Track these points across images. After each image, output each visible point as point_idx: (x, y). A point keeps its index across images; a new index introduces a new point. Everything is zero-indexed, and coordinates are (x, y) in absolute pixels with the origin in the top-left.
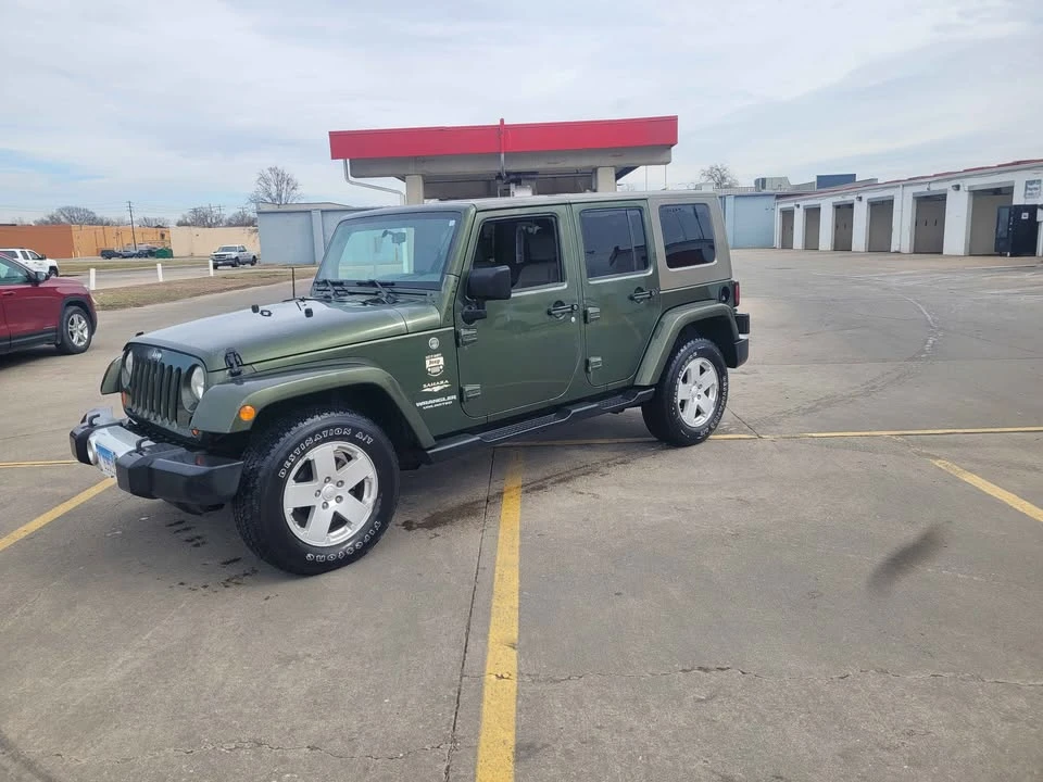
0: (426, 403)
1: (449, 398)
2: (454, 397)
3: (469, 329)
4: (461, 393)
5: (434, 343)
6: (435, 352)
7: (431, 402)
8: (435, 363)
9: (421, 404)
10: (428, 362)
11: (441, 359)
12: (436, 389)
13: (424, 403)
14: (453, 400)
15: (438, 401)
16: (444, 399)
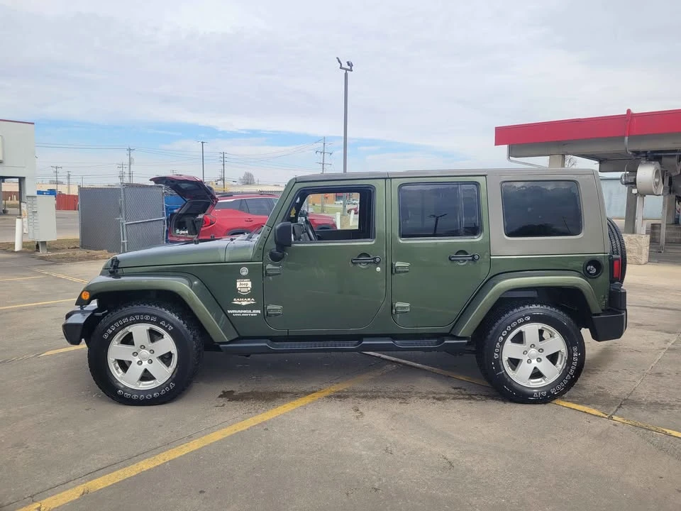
0: (236, 311)
1: (254, 311)
2: (259, 312)
3: (275, 265)
4: (264, 309)
5: (244, 271)
6: (245, 277)
7: (239, 311)
8: (244, 285)
9: (232, 312)
10: (238, 284)
11: (249, 284)
12: (244, 303)
13: (234, 311)
14: (258, 313)
15: (245, 311)
16: (250, 311)
